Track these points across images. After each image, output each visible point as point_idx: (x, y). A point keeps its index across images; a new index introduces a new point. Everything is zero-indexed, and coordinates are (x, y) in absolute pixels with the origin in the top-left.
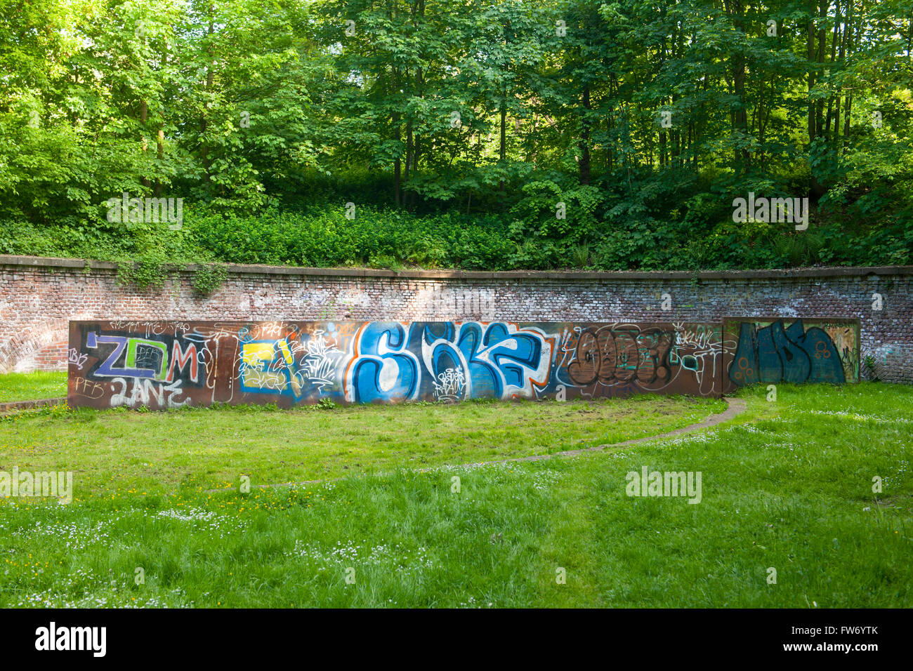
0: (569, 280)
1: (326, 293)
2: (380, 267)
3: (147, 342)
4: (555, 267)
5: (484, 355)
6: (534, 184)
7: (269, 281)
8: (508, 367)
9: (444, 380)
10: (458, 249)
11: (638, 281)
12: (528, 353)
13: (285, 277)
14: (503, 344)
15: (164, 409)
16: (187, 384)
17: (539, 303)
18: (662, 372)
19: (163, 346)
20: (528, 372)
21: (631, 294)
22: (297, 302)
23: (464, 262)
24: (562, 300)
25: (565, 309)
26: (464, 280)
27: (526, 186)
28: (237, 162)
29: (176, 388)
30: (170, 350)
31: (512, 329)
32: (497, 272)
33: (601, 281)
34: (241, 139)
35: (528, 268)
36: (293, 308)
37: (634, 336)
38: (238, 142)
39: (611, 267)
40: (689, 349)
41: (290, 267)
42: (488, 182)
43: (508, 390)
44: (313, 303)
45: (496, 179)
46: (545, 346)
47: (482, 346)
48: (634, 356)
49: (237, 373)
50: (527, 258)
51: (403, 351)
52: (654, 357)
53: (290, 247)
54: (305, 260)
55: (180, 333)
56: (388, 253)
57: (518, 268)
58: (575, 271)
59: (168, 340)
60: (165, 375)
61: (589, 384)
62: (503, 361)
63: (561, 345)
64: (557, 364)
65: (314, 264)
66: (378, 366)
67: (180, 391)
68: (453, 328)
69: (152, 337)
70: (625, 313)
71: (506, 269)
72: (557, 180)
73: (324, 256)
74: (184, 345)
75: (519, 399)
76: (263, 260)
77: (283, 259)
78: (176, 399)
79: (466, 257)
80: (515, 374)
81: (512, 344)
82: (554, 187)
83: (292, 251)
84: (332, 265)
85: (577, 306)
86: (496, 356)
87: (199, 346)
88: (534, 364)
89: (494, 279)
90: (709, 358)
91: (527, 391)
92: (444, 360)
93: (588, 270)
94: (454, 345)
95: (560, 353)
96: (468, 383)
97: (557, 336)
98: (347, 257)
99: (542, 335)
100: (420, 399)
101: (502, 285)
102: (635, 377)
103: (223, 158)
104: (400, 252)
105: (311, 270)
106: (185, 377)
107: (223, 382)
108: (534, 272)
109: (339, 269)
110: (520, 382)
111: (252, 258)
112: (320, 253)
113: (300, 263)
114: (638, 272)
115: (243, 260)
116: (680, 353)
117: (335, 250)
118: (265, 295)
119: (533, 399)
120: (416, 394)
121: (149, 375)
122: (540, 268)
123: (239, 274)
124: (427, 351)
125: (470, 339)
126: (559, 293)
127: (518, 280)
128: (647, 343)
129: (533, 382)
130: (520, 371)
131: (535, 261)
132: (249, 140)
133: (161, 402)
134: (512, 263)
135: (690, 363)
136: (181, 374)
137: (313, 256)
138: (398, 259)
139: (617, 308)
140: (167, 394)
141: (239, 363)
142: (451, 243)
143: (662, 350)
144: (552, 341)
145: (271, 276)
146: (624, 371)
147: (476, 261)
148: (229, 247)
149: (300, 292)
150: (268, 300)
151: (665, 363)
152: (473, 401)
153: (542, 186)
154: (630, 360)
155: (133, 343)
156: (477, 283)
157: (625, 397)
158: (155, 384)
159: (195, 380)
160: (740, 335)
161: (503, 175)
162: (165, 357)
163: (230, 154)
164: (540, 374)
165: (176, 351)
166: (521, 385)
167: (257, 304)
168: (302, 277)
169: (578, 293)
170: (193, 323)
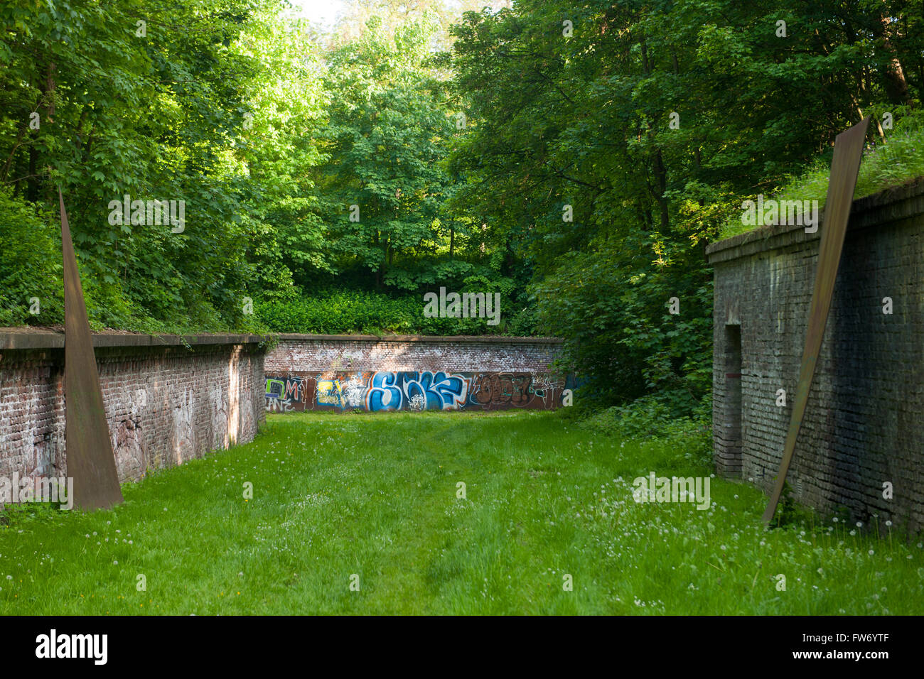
0: (492, 343)
1: (336, 351)
2: (370, 334)
3: (275, 381)
4: (484, 333)
5: (433, 388)
6: (472, 278)
7: (302, 344)
8: (445, 394)
9: (413, 400)
10: (421, 321)
11: (535, 344)
12: (456, 387)
13: (312, 341)
14: (443, 382)
15: (283, 412)
16: (293, 401)
17: (473, 357)
18: (525, 397)
19: (282, 383)
20: (456, 397)
21: (531, 352)
22: (318, 357)
23: (424, 330)
24: (487, 355)
25: (489, 361)
26: (424, 342)
27: (466, 279)
28: (278, 266)
29: (288, 403)
30: (285, 385)
31: (448, 375)
32: (445, 337)
33: (513, 344)
34: (281, 252)
35: (466, 334)
36: (316, 361)
37: (510, 379)
38: (279, 254)
39: (518, 335)
40: (539, 386)
41: (313, 335)
42: (440, 277)
43: (446, 405)
44: (328, 357)
45: (446, 275)
46: (465, 384)
47: (432, 384)
48: (510, 390)
49: (316, 396)
50: (465, 327)
51: (394, 386)
52: (521, 390)
53: (313, 321)
54: (322, 330)
55: (290, 376)
56: (375, 325)
57: (459, 334)
58: (496, 337)
59: (285, 380)
60: (284, 396)
61: (487, 403)
62: (443, 391)
63: (472, 384)
64: (470, 393)
65: (328, 333)
66: (382, 393)
67: (290, 404)
68: (418, 375)
69: (278, 379)
70: (527, 364)
71: (451, 335)
72: (487, 274)
73: (334, 327)
74: (292, 382)
75: (451, 410)
76: (297, 330)
77: (309, 330)
78: (288, 408)
79: (425, 327)
80: (449, 398)
81: (448, 383)
82: (484, 279)
83: (315, 324)
84: (340, 333)
85: (497, 359)
86: (439, 389)
87: (298, 383)
88: (459, 393)
89: (443, 342)
90: (550, 390)
91: (455, 406)
92: (414, 391)
93: (504, 336)
94: (419, 383)
95: (472, 387)
96: (425, 402)
97: (471, 379)
98: (349, 328)
99: (463, 379)
100: (402, 409)
101: (449, 346)
102: (511, 400)
103: (270, 264)
104: (382, 324)
105: (327, 336)
106: (292, 397)
107: (309, 400)
108: (469, 337)
109: (343, 336)
110: (452, 401)
111: (291, 329)
112: (332, 325)
113: (319, 332)
114: (535, 338)
115: (286, 331)
116: (535, 388)
117: (341, 324)
118: (300, 353)
119: (458, 410)
120: (400, 408)
121: (276, 396)
122: (474, 334)
123: (285, 340)
124: (406, 386)
125: (427, 380)
126: (485, 351)
127: (458, 342)
128: (517, 382)
129: (458, 402)
130: (451, 396)
131: (470, 330)
132: (286, 253)
133: (281, 409)
134: (455, 331)
135: (540, 393)
136: (290, 396)
137: (329, 327)
138: (381, 328)
139: (522, 361)
140: (284, 405)
141: (317, 391)
142: (416, 317)
143: (525, 386)
144: (468, 381)
145: (303, 341)
146: (505, 397)
147: (432, 329)
148: (279, 323)
149: (320, 351)
150: (301, 356)
151: (527, 393)
152: (428, 410)
153: (476, 279)
154: (508, 392)
155: (269, 381)
156: (433, 344)
157: (505, 410)
158: (279, 400)
159: (297, 399)
160: (567, 378)
161: (450, 272)
162: (283, 388)
163: (274, 261)
164: (462, 398)
165: (288, 385)
166: (452, 403)
167: (295, 358)
168: (322, 341)
169: (497, 351)
170: (296, 372)
